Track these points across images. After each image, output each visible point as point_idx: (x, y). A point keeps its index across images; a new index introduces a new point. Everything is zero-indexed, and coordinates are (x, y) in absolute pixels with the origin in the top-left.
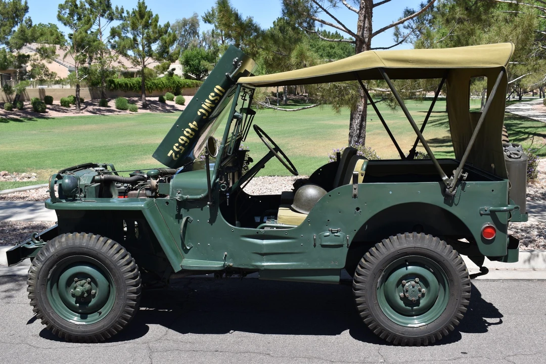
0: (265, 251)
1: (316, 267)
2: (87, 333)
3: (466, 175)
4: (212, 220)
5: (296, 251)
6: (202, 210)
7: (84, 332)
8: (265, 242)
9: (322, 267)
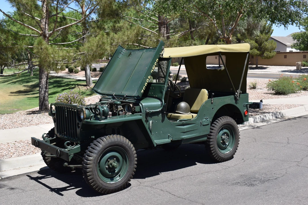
0: (185, 131)
1: (201, 135)
2: (117, 186)
3: (241, 92)
4: (163, 121)
5: (195, 129)
6: (158, 116)
7: (116, 187)
8: (185, 127)
9: (203, 134)
